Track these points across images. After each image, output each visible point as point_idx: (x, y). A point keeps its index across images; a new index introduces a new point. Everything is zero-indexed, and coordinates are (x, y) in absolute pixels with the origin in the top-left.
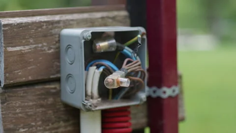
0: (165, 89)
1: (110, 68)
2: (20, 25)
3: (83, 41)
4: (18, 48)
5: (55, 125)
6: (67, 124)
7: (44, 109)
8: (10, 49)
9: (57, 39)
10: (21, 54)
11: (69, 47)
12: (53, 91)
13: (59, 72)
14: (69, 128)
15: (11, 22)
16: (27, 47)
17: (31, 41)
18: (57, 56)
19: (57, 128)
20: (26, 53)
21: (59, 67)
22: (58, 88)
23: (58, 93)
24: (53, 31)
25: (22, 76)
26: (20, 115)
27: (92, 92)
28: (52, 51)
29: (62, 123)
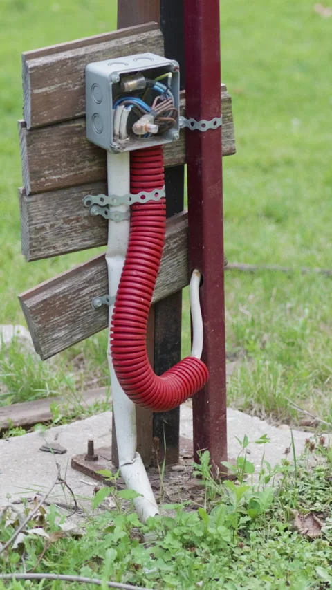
0: (204, 121)
1: (139, 107)
2: (46, 66)
3: (111, 83)
4: (43, 90)
5: (81, 166)
6: (92, 163)
7: (68, 149)
8: (36, 91)
9: (82, 75)
10: (47, 95)
11: (95, 85)
12: (78, 129)
13: (84, 109)
14: (95, 168)
15: (36, 64)
16: (52, 87)
17: (56, 80)
18: (82, 92)
19: (82, 169)
20: (51, 94)
21: (85, 103)
22: (83, 126)
23: (83, 132)
24: (78, 67)
25: (47, 116)
26: (45, 157)
27: (119, 132)
28: (77, 87)
29: (87, 163)
